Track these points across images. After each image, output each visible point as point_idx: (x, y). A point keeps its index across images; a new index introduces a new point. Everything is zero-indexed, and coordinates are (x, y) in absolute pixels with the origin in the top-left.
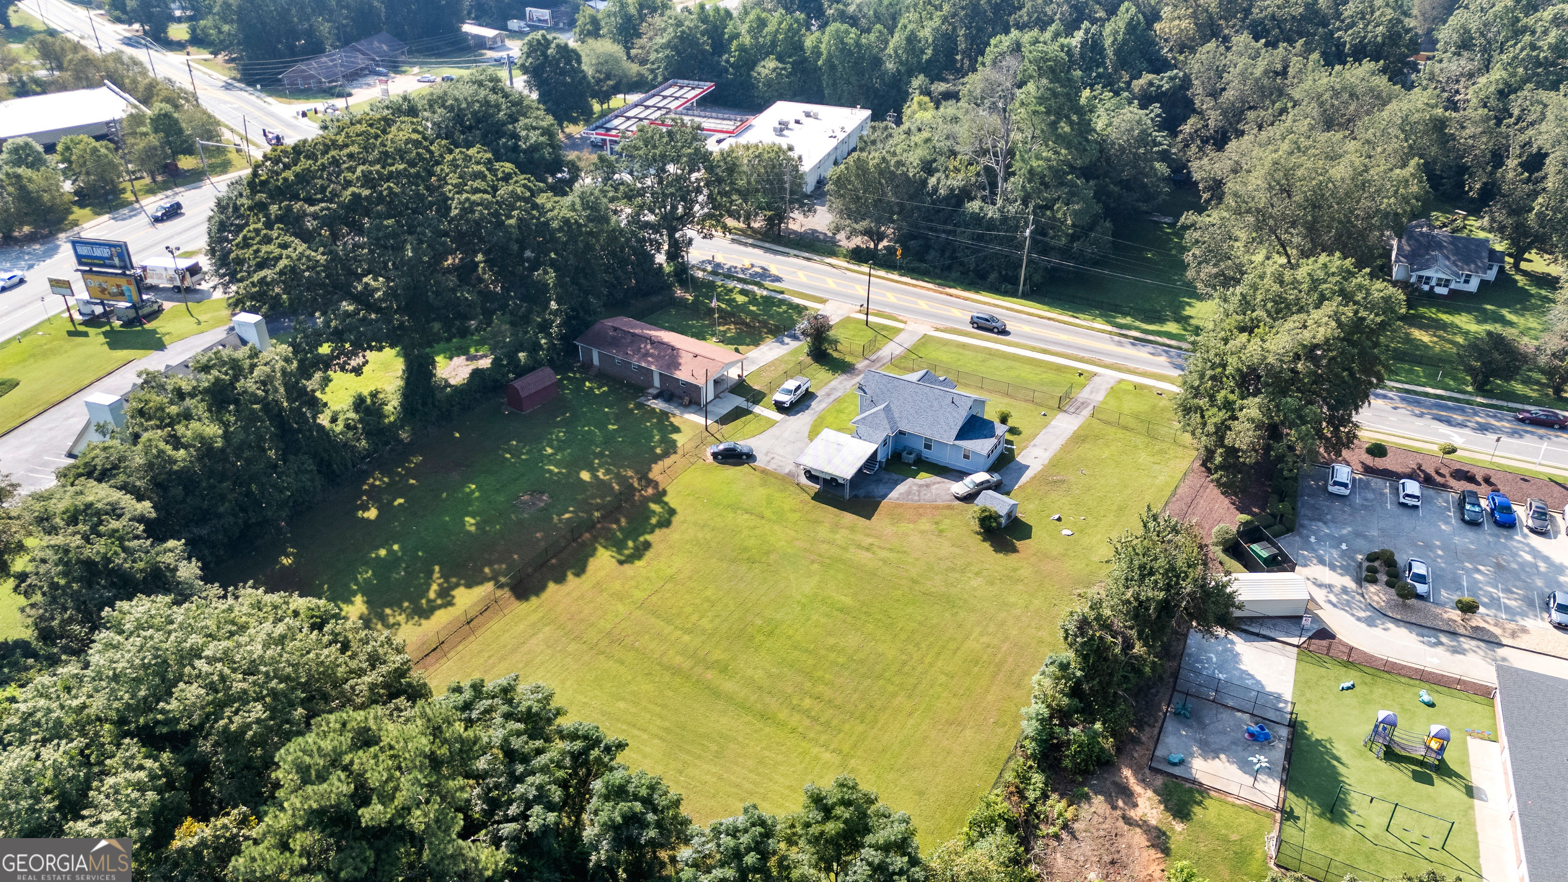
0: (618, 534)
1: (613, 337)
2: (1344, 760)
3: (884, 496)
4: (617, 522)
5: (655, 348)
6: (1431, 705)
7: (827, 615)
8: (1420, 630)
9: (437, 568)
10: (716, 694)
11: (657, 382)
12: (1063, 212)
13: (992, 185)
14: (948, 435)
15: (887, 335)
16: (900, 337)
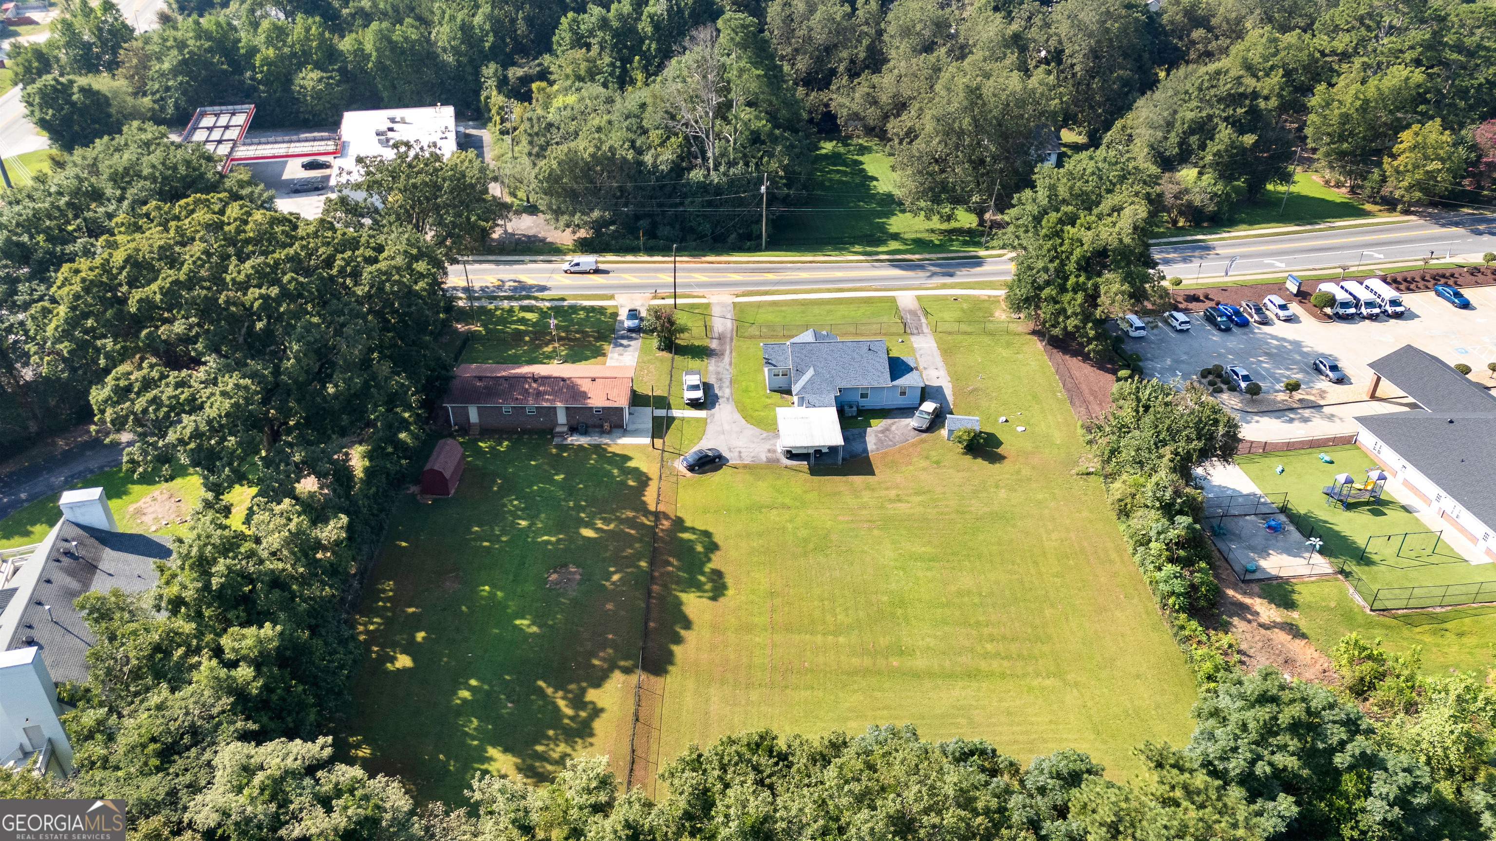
0: (681, 574)
1: (486, 388)
2: (1331, 521)
3: (866, 450)
4: (669, 564)
5: (544, 385)
6: (1332, 462)
7: (929, 569)
8: (1277, 414)
9: (541, 683)
10: (916, 675)
11: (562, 418)
12: (774, 165)
13: (703, 152)
14: (884, 379)
15: (703, 312)
16: (716, 311)
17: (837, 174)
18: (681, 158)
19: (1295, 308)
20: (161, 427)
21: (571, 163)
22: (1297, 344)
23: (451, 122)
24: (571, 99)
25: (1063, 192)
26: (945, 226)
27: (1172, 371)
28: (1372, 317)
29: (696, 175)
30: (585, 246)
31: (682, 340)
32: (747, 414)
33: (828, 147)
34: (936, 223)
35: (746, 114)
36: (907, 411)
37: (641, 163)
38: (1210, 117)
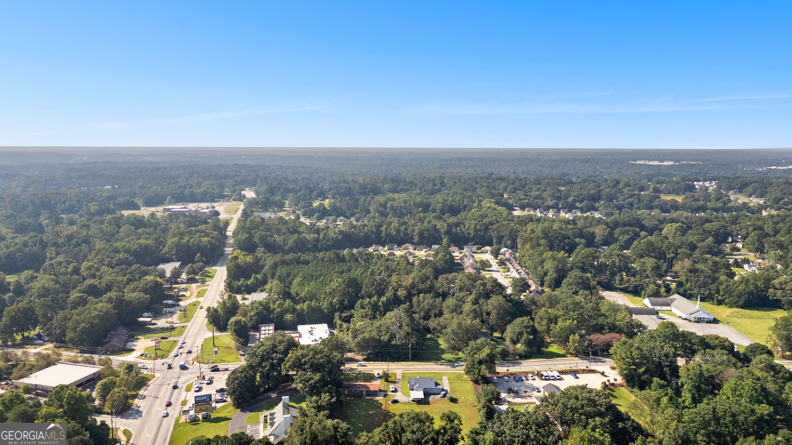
1: (349, 387)
3: (429, 400)
5: (360, 386)
8: (521, 398)
11: (365, 393)
12: (413, 340)
13: (395, 337)
14: (434, 386)
15: (395, 374)
16: (398, 374)
17: (430, 343)
18: (390, 338)
19: (536, 377)
20: (308, 381)
21: (364, 339)
22: (532, 385)
23: (327, 328)
24: (362, 323)
25: (474, 348)
26: (456, 357)
27: (501, 389)
28: (552, 379)
29: (394, 342)
30: (365, 360)
31: (390, 379)
32: (403, 393)
33: (429, 336)
34: (454, 356)
35: (406, 328)
36: (439, 394)
37: (380, 339)
38: (522, 331)
